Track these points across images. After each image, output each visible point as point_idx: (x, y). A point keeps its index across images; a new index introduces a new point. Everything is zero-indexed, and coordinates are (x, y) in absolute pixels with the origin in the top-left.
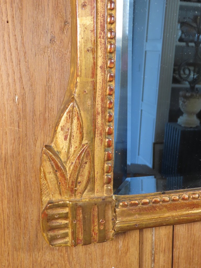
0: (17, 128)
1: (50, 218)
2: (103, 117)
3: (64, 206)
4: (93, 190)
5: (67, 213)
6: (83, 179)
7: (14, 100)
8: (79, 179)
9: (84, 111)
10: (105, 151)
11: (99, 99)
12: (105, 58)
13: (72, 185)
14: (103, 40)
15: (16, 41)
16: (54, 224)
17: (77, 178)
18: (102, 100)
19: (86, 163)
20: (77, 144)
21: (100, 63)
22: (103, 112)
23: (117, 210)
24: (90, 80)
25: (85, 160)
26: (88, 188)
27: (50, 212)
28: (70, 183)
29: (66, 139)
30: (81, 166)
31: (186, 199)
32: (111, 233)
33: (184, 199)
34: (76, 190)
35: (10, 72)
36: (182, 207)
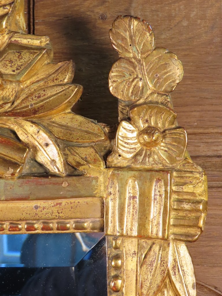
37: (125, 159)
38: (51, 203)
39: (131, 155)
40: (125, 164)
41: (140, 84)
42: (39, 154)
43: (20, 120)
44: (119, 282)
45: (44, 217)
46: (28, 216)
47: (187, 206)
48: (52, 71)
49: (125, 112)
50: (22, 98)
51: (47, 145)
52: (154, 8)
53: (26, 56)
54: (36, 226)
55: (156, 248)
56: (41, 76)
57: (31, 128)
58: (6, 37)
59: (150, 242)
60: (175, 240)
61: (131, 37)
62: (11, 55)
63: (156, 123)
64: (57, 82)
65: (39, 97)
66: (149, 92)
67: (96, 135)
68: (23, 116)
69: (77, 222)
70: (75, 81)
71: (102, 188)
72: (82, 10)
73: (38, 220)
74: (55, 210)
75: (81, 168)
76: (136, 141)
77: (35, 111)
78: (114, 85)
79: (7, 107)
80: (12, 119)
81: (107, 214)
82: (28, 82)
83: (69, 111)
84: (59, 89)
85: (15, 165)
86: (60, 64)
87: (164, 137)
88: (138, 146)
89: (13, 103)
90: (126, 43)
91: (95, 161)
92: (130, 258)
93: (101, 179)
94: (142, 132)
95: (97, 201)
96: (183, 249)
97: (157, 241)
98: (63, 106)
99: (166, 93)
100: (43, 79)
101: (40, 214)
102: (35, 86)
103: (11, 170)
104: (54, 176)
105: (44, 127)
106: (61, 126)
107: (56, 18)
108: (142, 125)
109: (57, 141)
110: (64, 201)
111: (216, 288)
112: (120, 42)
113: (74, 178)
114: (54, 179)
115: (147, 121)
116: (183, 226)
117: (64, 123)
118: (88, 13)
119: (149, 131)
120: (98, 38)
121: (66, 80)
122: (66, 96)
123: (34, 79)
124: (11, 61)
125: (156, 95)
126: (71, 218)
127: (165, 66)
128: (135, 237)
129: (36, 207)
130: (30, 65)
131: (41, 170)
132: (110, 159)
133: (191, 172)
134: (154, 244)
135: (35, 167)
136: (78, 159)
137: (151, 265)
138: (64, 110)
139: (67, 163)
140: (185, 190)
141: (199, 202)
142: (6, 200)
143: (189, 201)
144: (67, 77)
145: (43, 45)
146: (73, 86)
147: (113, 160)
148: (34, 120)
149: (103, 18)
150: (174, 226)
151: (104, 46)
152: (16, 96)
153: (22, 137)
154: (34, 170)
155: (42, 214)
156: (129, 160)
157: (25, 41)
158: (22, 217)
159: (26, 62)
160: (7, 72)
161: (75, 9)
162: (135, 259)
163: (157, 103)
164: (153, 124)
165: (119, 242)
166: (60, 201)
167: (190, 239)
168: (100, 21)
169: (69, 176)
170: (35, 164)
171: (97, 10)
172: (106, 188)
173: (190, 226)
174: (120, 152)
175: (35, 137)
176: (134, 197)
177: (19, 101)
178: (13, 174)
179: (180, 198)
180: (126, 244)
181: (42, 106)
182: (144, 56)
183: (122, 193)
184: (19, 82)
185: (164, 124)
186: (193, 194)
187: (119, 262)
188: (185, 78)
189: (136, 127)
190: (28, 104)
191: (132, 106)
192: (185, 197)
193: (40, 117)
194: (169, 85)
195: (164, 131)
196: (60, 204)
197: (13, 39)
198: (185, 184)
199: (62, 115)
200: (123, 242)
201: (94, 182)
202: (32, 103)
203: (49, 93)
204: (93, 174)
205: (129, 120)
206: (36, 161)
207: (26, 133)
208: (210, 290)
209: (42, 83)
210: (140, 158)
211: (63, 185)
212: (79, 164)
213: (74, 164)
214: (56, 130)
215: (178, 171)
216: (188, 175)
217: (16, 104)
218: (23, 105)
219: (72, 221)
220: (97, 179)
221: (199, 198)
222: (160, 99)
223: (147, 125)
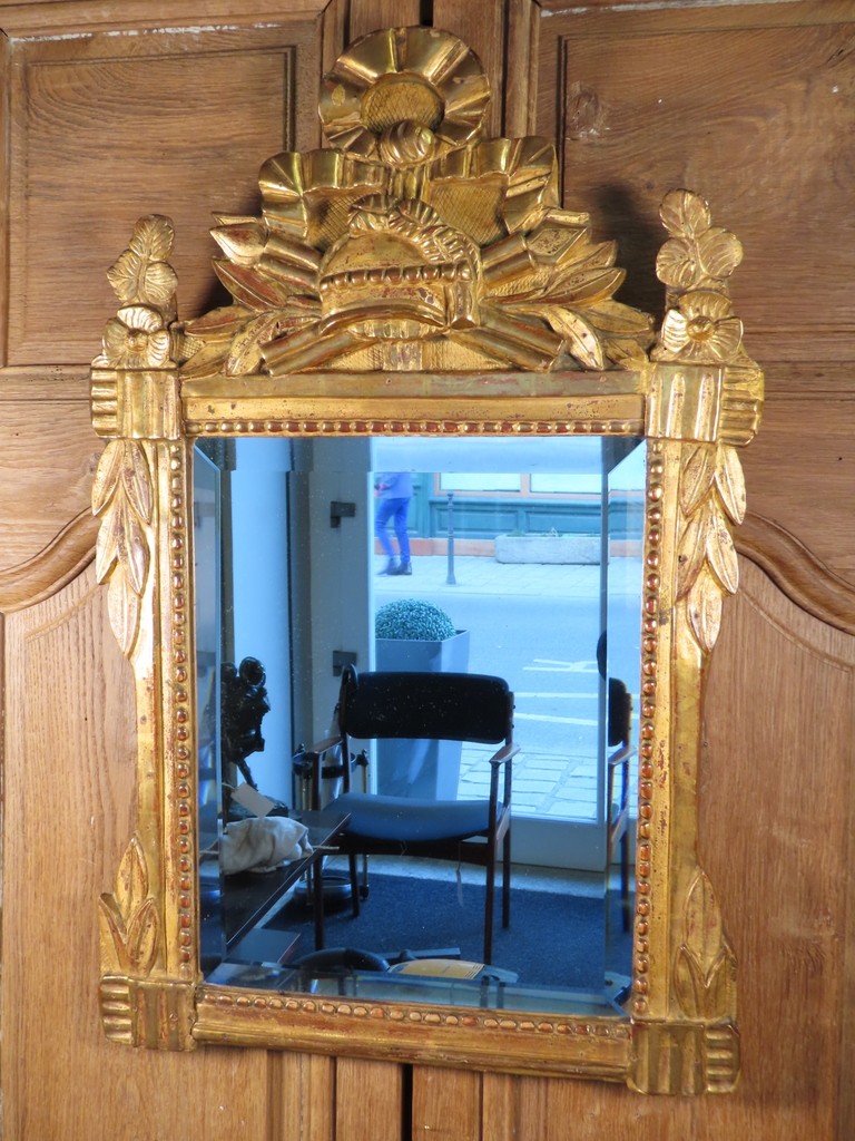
0: (90, 862)
1: (105, 998)
2: (176, 864)
3: (122, 983)
4: (164, 967)
5: (126, 995)
6: (147, 948)
7: (89, 822)
8: (142, 948)
9: (148, 853)
10: (179, 912)
11: (168, 839)
12: (174, 784)
13: (132, 954)
14: (171, 763)
15: (95, 743)
16: (111, 1008)
17: (139, 947)
18: (173, 840)
19: (149, 926)
20: (140, 898)
21: (168, 789)
22: (175, 857)
23: (199, 1005)
24: (153, 813)
25: (148, 922)
26: (157, 963)
27: (106, 989)
28: (129, 952)
29: (126, 889)
30: (143, 930)
31: (310, 1011)
32: (189, 1041)
33: (306, 1009)
34: (138, 964)
35: (86, 784)
36: (303, 1022)
37: (671, 353)
38: (586, 401)
39: (680, 349)
40: (671, 358)
41: (692, 268)
42: (574, 346)
43: (556, 307)
44: (658, 493)
45: (577, 416)
46: (560, 416)
47: (739, 407)
48: (592, 252)
49: (673, 300)
50: (556, 283)
51: (584, 335)
52: (714, 173)
53: (564, 235)
54: (568, 427)
55: (702, 453)
56: (579, 257)
57: (567, 317)
58: (541, 213)
59: (695, 446)
60: (724, 444)
61: (684, 214)
62: (547, 234)
63: (708, 312)
64: (597, 266)
65: (577, 282)
66: (702, 277)
67: (640, 325)
68: (559, 303)
69: (614, 423)
70: (617, 264)
71: (645, 384)
72: (623, 177)
73: (570, 420)
74: (590, 408)
75: (622, 362)
76: (685, 332)
77: (572, 298)
78: (662, 269)
79: (540, 293)
80: (547, 305)
81: (649, 414)
82: (564, 266)
83: (610, 298)
84: (600, 273)
85: (548, 358)
86: (601, 245)
87: (717, 329)
88: (687, 340)
89: (546, 289)
90: (678, 221)
91: (637, 354)
92: (672, 464)
93: (644, 373)
94: (691, 323)
95: (638, 400)
96: (733, 454)
97: (704, 445)
98: (603, 292)
99: (722, 278)
100: (581, 262)
101: (573, 413)
102: (571, 270)
103: (544, 363)
104: (591, 370)
105: (582, 316)
106: (601, 315)
107: (590, 187)
108: (692, 315)
109: (597, 331)
110: (600, 399)
111: (775, 522)
112: (671, 220)
113: (614, 373)
114: (591, 374)
115: (698, 310)
116: (734, 428)
117: (603, 311)
118: (631, 181)
119: (700, 321)
120: (641, 212)
121: (607, 264)
122: (608, 281)
123: (571, 261)
124: (546, 242)
125: (709, 281)
126: (608, 419)
127: (722, 247)
128: (678, 440)
129: (569, 406)
130: (568, 245)
131: (575, 365)
132: (654, 352)
133: (746, 368)
134: (699, 448)
135: (567, 362)
136: (618, 351)
137: (696, 471)
138: (604, 297)
139: (606, 357)
140: (737, 388)
141: (753, 402)
142: (537, 396)
143: (741, 401)
144: (609, 260)
145: (582, 222)
146: (615, 270)
147: (658, 353)
148: (571, 308)
149: (649, 186)
150: (724, 428)
151: (649, 223)
152: (549, 281)
153: (556, 327)
154: (567, 365)
155: (577, 414)
156: (676, 354)
157: (562, 218)
158: (553, 417)
159: (563, 242)
160: (542, 253)
161: (615, 175)
162: (678, 465)
163: (711, 289)
164: (704, 314)
165: (661, 446)
166: (595, 399)
167: (741, 443)
168: (645, 191)
169: (607, 370)
170: (569, 358)
171: (642, 177)
172: (649, 383)
173: (742, 429)
174: (666, 345)
175: (571, 326)
176: (680, 395)
177: (553, 287)
178: (546, 367)
179: (731, 397)
180: (668, 448)
181: (580, 292)
182: (699, 235)
183: (665, 390)
184: (554, 265)
185: (717, 314)
186: (746, 392)
187: (660, 469)
188: (743, 263)
189: (685, 316)
190: (565, 289)
191: (682, 292)
192: (738, 396)
193: (577, 305)
194: (724, 270)
195: (717, 322)
196: (596, 402)
197: (549, 216)
198: (738, 381)
199: (601, 302)
200: (665, 446)
201: (635, 378)
202: (569, 289)
203: (589, 277)
204: (634, 369)
205: (678, 308)
206: (570, 355)
207: (561, 322)
208: (769, 525)
209: (580, 266)
210: (689, 352)
211: (601, 380)
212: (620, 357)
213: (614, 357)
214: (594, 319)
215: (731, 367)
216: (742, 371)
217: (550, 290)
218: (559, 291)
219: (608, 422)
220: (639, 373)
221: (753, 397)
222: (715, 285)
223: (697, 315)
